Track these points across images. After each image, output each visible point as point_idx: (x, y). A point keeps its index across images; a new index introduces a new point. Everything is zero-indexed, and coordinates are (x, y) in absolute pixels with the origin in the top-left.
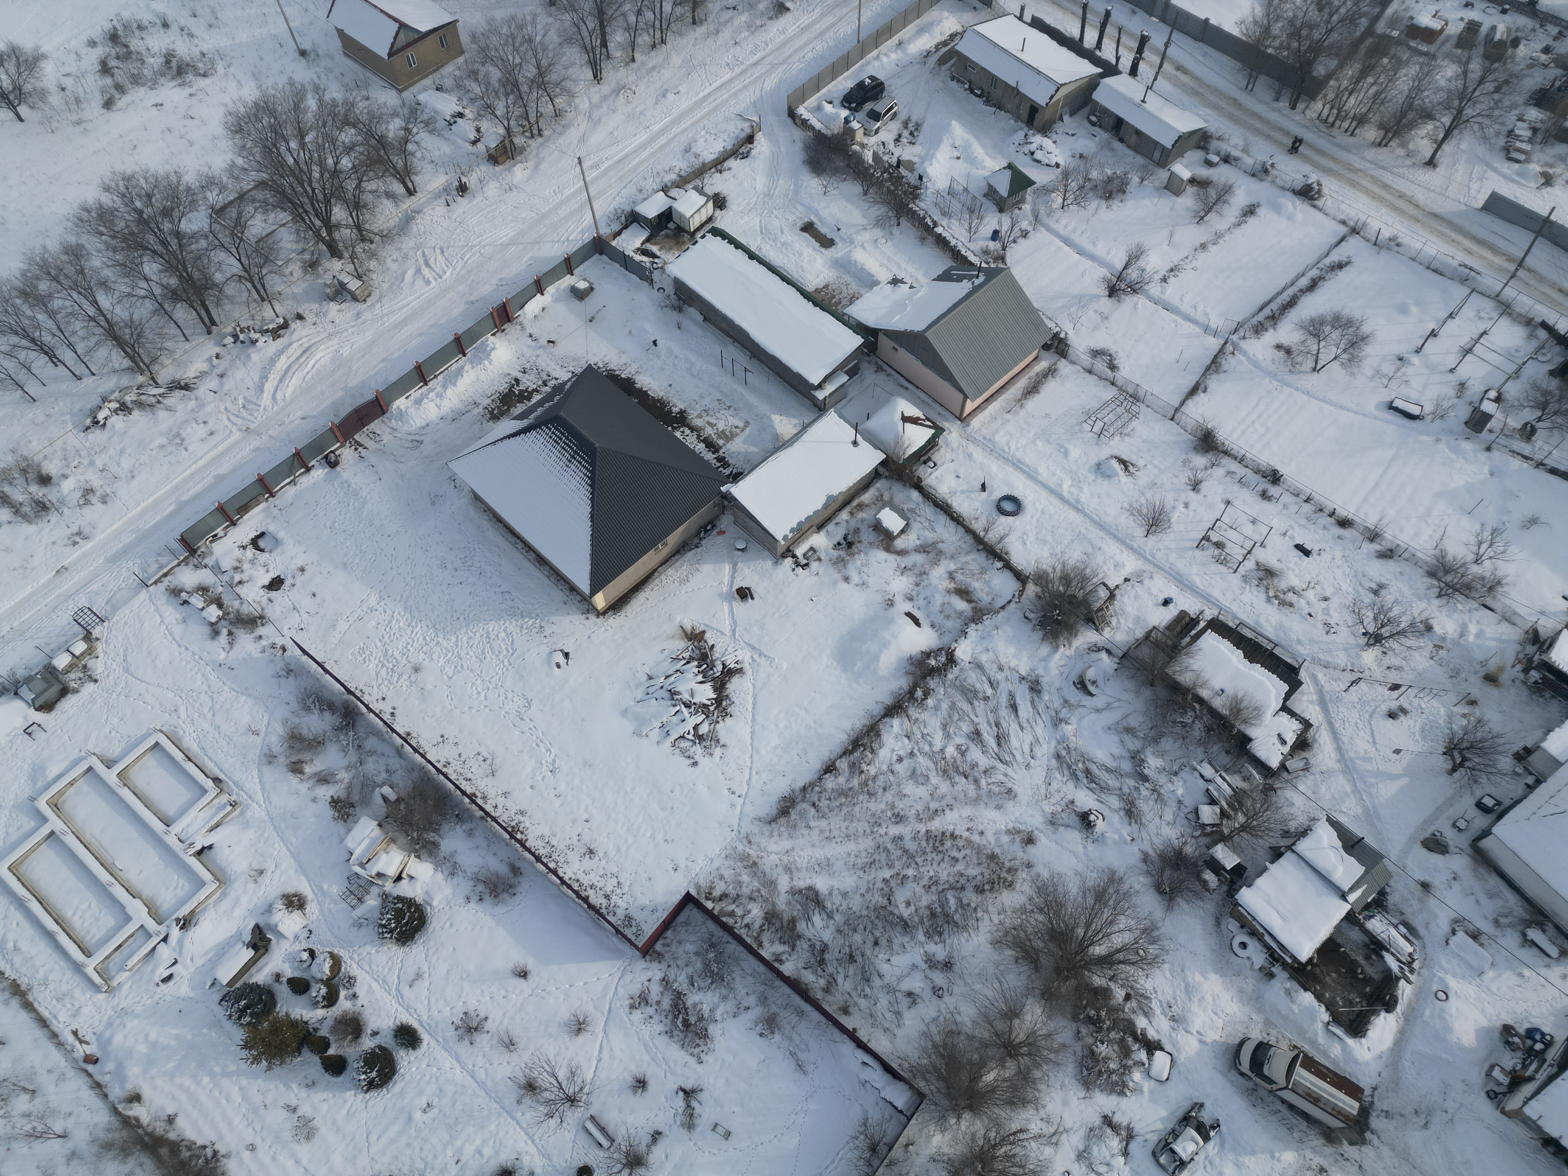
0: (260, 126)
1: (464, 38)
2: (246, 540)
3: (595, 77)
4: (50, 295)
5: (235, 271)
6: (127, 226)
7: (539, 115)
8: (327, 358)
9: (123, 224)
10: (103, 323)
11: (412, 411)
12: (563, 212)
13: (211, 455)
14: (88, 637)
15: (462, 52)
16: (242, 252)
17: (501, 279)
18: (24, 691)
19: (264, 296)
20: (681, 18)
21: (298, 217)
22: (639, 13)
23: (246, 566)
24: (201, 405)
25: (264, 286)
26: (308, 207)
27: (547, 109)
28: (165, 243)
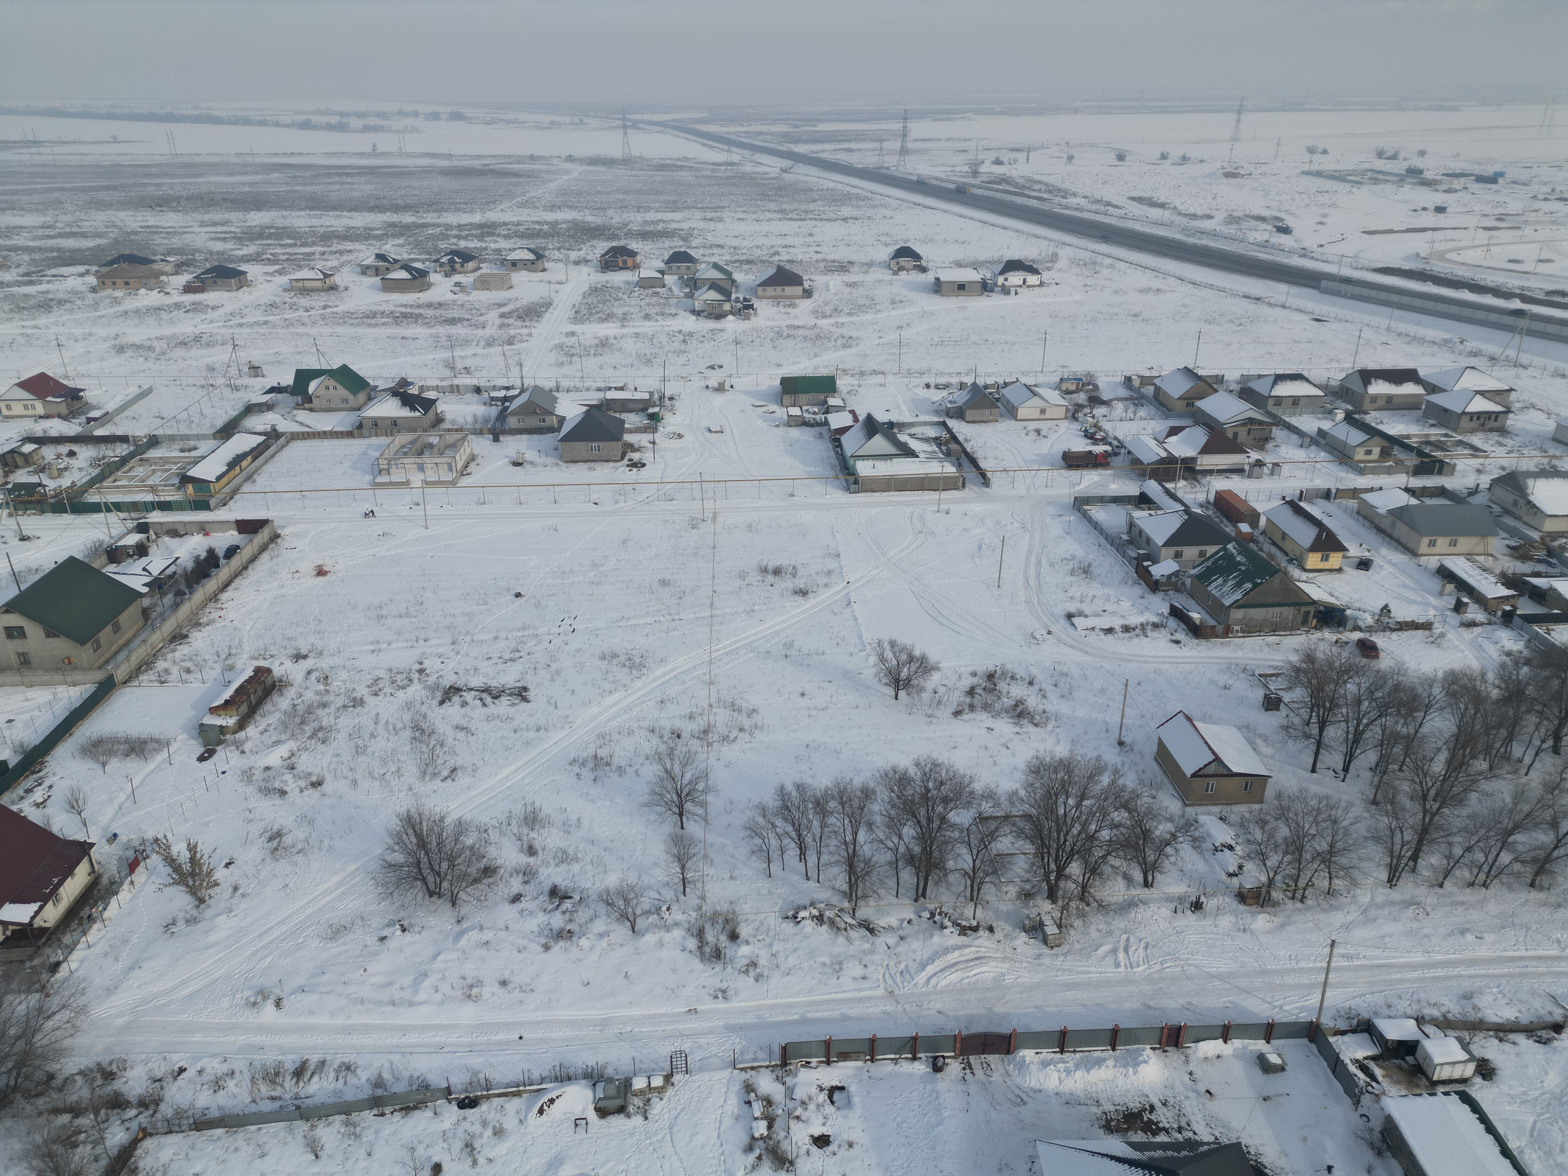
0: (1054, 777)
1: (1270, 791)
2: (827, 1084)
3: (1390, 881)
4: (832, 813)
5: (966, 866)
6: (913, 795)
7: (1310, 884)
8: (992, 975)
9: (911, 792)
10: (850, 851)
11: (1034, 1068)
12: (1289, 979)
13: (852, 995)
14: (668, 1078)
15: (1261, 802)
16: (980, 856)
17: (1190, 1004)
18: (600, 1086)
19: (974, 897)
20: (1518, 875)
21: (1041, 853)
22: (1469, 849)
23: (812, 1107)
24: (872, 952)
25: (979, 890)
26: (1053, 852)
27: (1322, 882)
28: (929, 820)
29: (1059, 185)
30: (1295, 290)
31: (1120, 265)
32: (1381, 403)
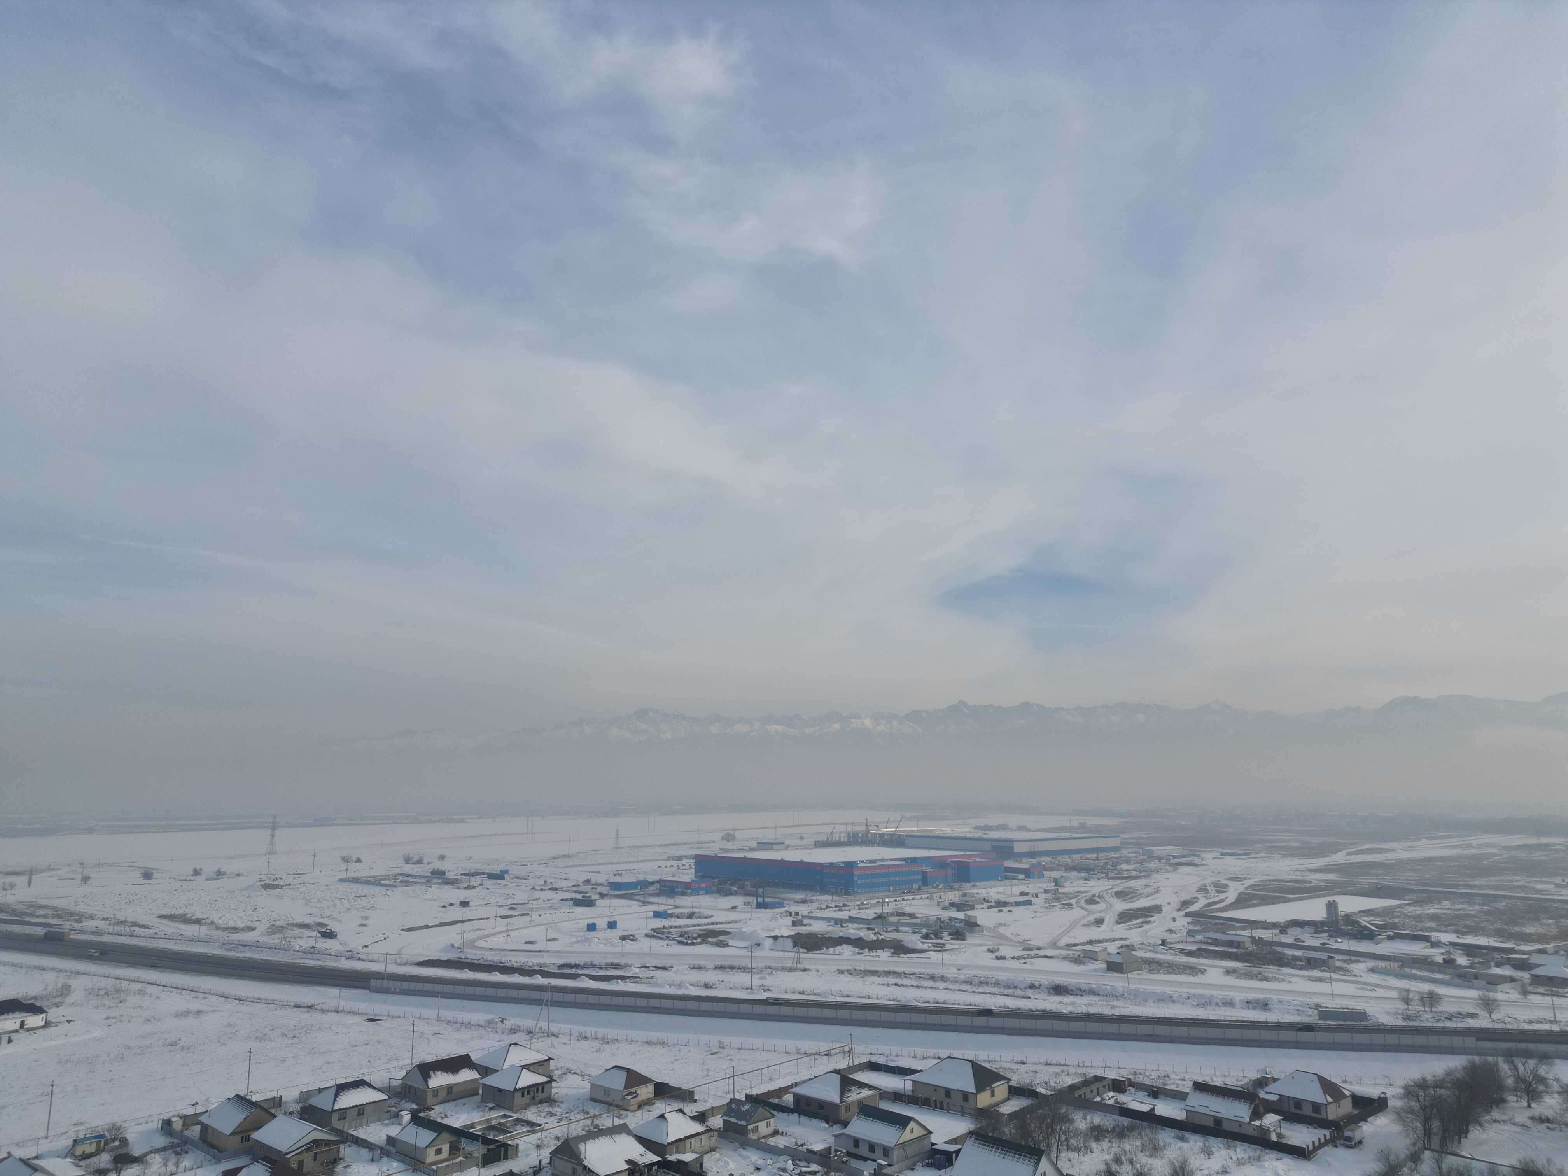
29: (72, 907)
30: (346, 992)
31: (150, 989)
32: (442, 1095)
